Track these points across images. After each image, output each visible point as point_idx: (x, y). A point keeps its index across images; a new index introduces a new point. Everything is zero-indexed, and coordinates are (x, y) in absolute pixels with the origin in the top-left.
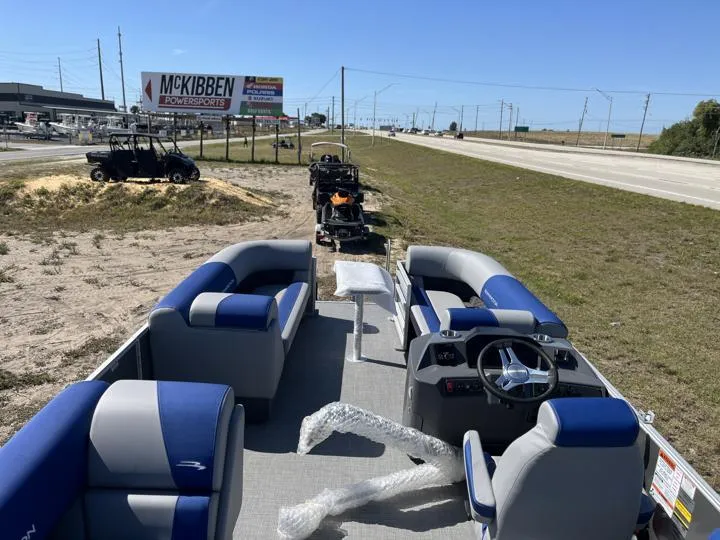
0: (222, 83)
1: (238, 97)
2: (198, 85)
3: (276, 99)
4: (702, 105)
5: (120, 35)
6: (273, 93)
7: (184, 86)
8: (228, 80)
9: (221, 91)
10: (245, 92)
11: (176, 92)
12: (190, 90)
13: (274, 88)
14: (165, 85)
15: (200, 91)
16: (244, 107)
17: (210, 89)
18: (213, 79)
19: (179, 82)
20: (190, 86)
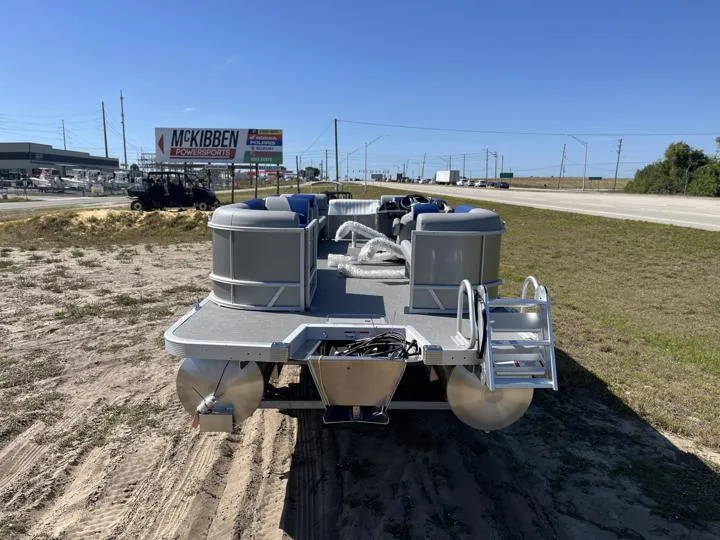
0: (228, 135)
1: (242, 148)
2: (206, 138)
3: (276, 149)
4: (672, 147)
5: (122, 98)
6: (273, 143)
7: (194, 139)
8: (233, 133)
9: (226, 142)
10: (248, 143)
11: (186, 145)
12: (198, 144)
13: (275, 138)
14: (176, 140)
15: (208, 143)
16: (248, 157)
17: (217, 141)
18: (219, 132)
19: (189, 136)
20: (198, 138)
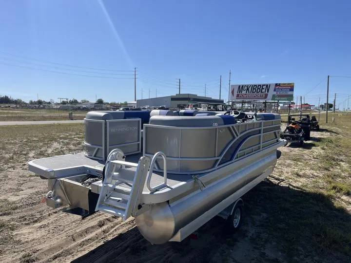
0: (264, 87)
1: (271, 93)
2: (254, 89)
3: (290, 93)
6: (288, 90)
7: (248, 89)
8: (267, 85)
9: (263, 91)
10: (275, 90)
11: (244, 92)
12: (250, 91)
13: (290, 88)
14: (240, 91)
15: (254, 91)
16: (274, 97)
17: (259, 90)
18: (261, 86)
19: (246, 88)
20: (250, 89)
